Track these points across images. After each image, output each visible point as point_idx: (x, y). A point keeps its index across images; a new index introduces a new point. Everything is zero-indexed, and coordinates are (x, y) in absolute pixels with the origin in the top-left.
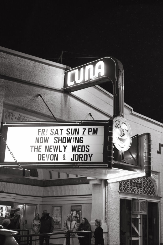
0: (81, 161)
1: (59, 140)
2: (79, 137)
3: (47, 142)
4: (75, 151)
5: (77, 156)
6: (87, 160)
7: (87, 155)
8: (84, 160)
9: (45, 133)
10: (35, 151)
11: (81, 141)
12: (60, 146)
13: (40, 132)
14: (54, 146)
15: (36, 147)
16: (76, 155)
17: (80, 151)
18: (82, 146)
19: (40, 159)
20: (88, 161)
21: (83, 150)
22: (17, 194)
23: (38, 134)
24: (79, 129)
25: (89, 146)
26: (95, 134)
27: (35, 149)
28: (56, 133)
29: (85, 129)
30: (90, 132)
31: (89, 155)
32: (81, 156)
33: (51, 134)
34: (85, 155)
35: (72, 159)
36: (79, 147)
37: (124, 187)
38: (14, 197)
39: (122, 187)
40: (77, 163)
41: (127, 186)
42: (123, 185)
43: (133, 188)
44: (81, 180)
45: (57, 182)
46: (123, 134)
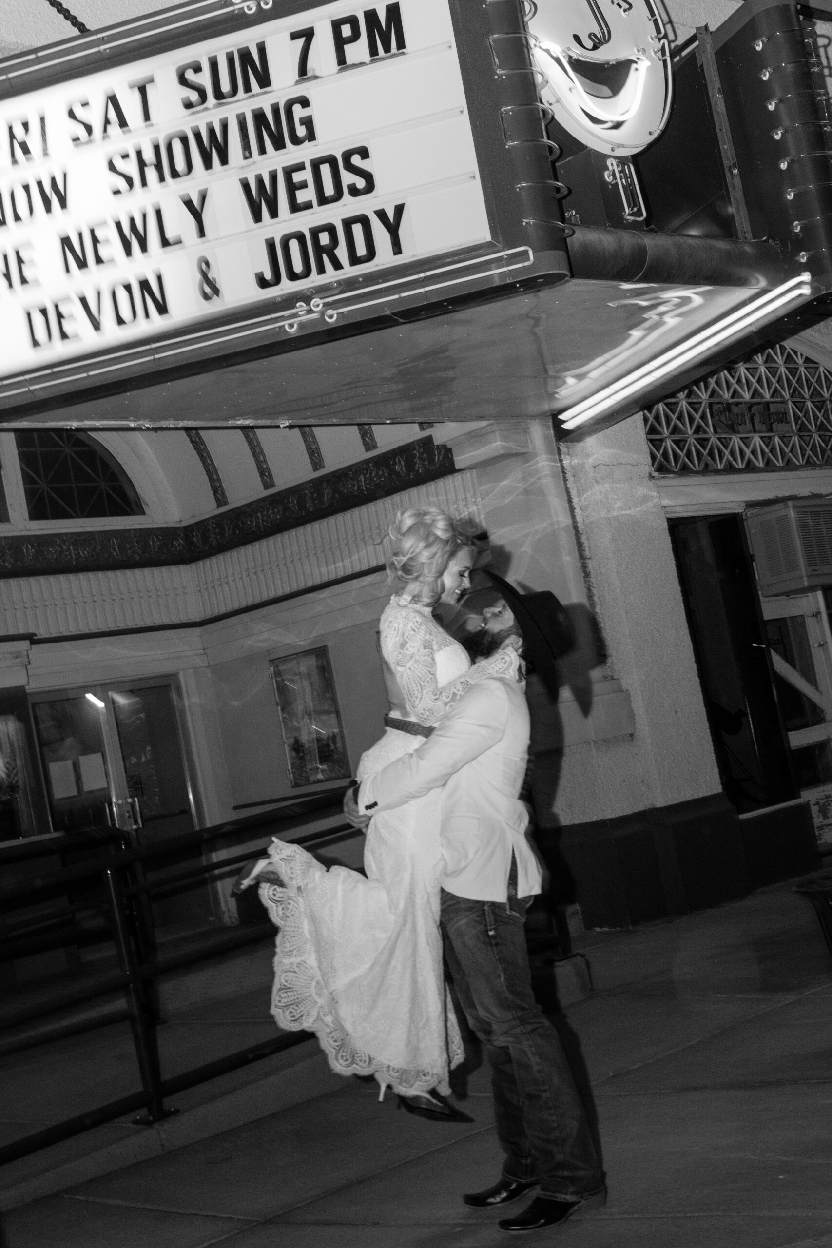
0: (331, 275)
1: (143, 166)
2: (275, 109)
3: (64, 206)
4: (274, 214)
5: (294, 245)
6: (371, 255)
7: (364, 221)
8: (355, 260)
11: (301, 131)
14: (117, 222)
16: (286, 239)
17: (308, 206)
18: (316, 165)
20: (385, 258)
21: (329, 190)
22: (33, 640)
24: (262, 49)
25: (364, 152)
26: (387, 49)
28: (107, 125)
29: (308, 34)
30: (348, 48)
31: (381, 215)
32: (324, 239)
33: (74, 139)
34: (348, 224)
35: (268, 276)
36: (297, 177)
37: (676, 442)
38: (17, 657)
39: (665, 450)
40: (305, 297)
41: (696, 436)
42: (666, 432)
43: (736, 441)
44: (399, 461)
45: (263, 516)
46: (601, 28)
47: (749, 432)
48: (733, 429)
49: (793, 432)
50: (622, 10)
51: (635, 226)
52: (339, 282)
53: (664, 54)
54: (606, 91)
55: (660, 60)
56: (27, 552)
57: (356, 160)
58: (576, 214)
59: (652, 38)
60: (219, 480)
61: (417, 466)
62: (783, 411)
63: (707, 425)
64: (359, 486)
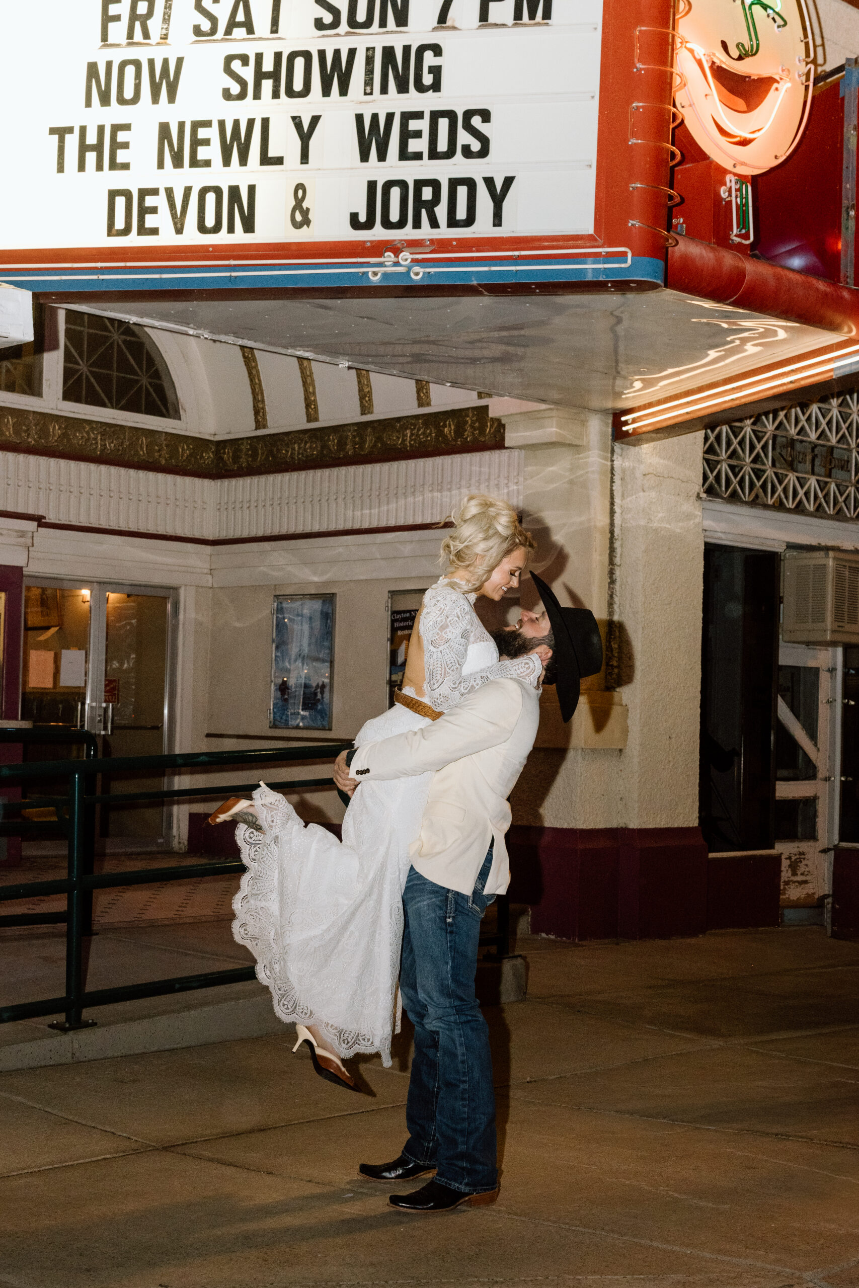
0: (426, 232)
1: (260, 75)
2: (407, 49)
3: (172, 98)
4: (382, 157)
5: (395, 192)
6: (470, 221)
7: (470, 184)
8: (453, 222)
9: (155, 25)
10: (82, 167)
12: (265, 122)
13: (117, 18)
14: (222, 124)
15: (91, 139)
16: (388, 185)
17: (418, 156)
18: (436, 116)
19: (120, 224)
20: (483, 227)
21: (442, 145)
22: (40, 521)
23: (104, 38)
25: (485, 115)
26: (532, 16)
27: (84, 148)
28: (232, 24)
30: (492, 6)
31: (489, 182)
32: (427, 193)
33: (197, 31)
34: (454, 183)
35: (363, 218)
36: (413, 125)
37: (732, 467)
38: (21, 537)
39: (719, 473)
40: (395, 248)
41: (753, 466)
42: (724, 456)
43: (792, 477)
44: (450, 425)
45: (299, 448)
46: (751, 40)
47: (806, 473)
48: (792, 467)
49: (850, 482)
50: (776, 25)
51: (739, 248)
52: (432, 241)
53: (808, 80)
54: (741, 103)
55: (803, 84)
56: (53, 432)
57: (476, 121)
58: (683, 223)
59: (799, 60)
60: (263, 401)
61: (466, 433)
62: (846, 458)
63: (766, 456)
64: (404, 441)
